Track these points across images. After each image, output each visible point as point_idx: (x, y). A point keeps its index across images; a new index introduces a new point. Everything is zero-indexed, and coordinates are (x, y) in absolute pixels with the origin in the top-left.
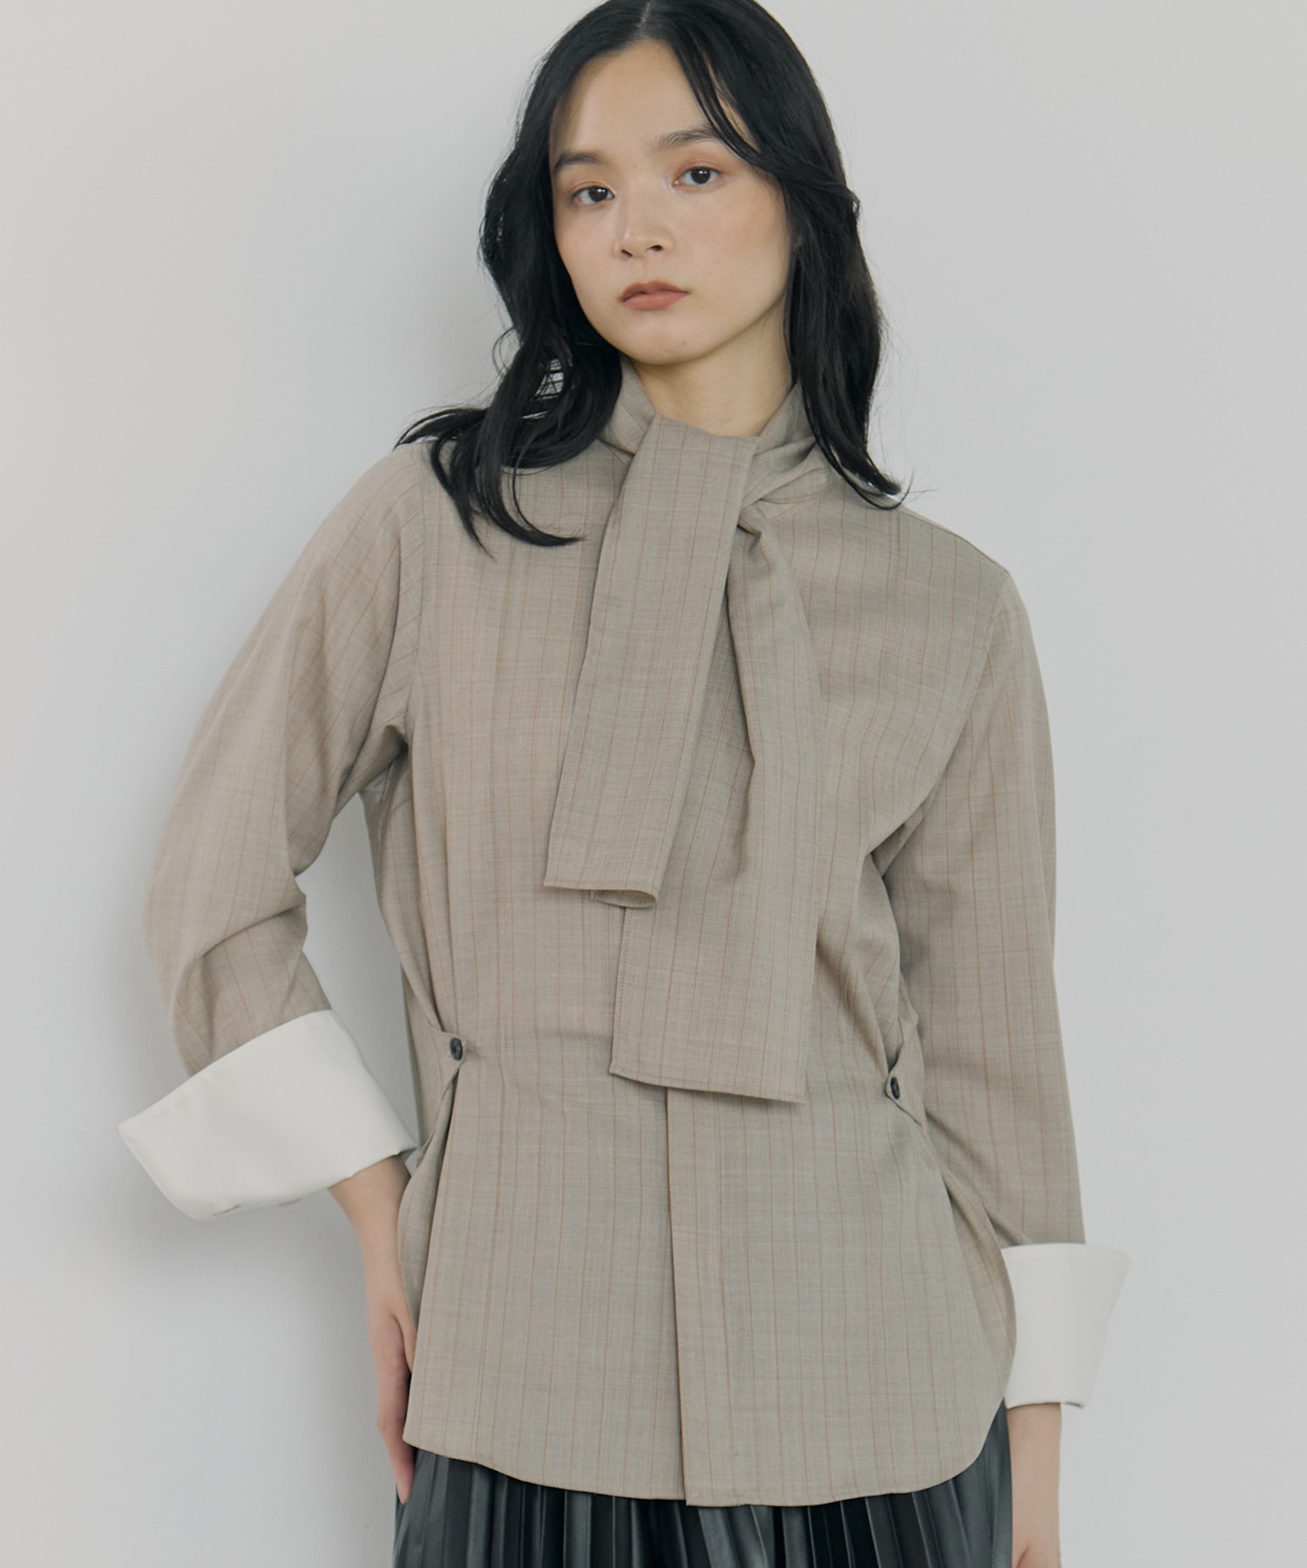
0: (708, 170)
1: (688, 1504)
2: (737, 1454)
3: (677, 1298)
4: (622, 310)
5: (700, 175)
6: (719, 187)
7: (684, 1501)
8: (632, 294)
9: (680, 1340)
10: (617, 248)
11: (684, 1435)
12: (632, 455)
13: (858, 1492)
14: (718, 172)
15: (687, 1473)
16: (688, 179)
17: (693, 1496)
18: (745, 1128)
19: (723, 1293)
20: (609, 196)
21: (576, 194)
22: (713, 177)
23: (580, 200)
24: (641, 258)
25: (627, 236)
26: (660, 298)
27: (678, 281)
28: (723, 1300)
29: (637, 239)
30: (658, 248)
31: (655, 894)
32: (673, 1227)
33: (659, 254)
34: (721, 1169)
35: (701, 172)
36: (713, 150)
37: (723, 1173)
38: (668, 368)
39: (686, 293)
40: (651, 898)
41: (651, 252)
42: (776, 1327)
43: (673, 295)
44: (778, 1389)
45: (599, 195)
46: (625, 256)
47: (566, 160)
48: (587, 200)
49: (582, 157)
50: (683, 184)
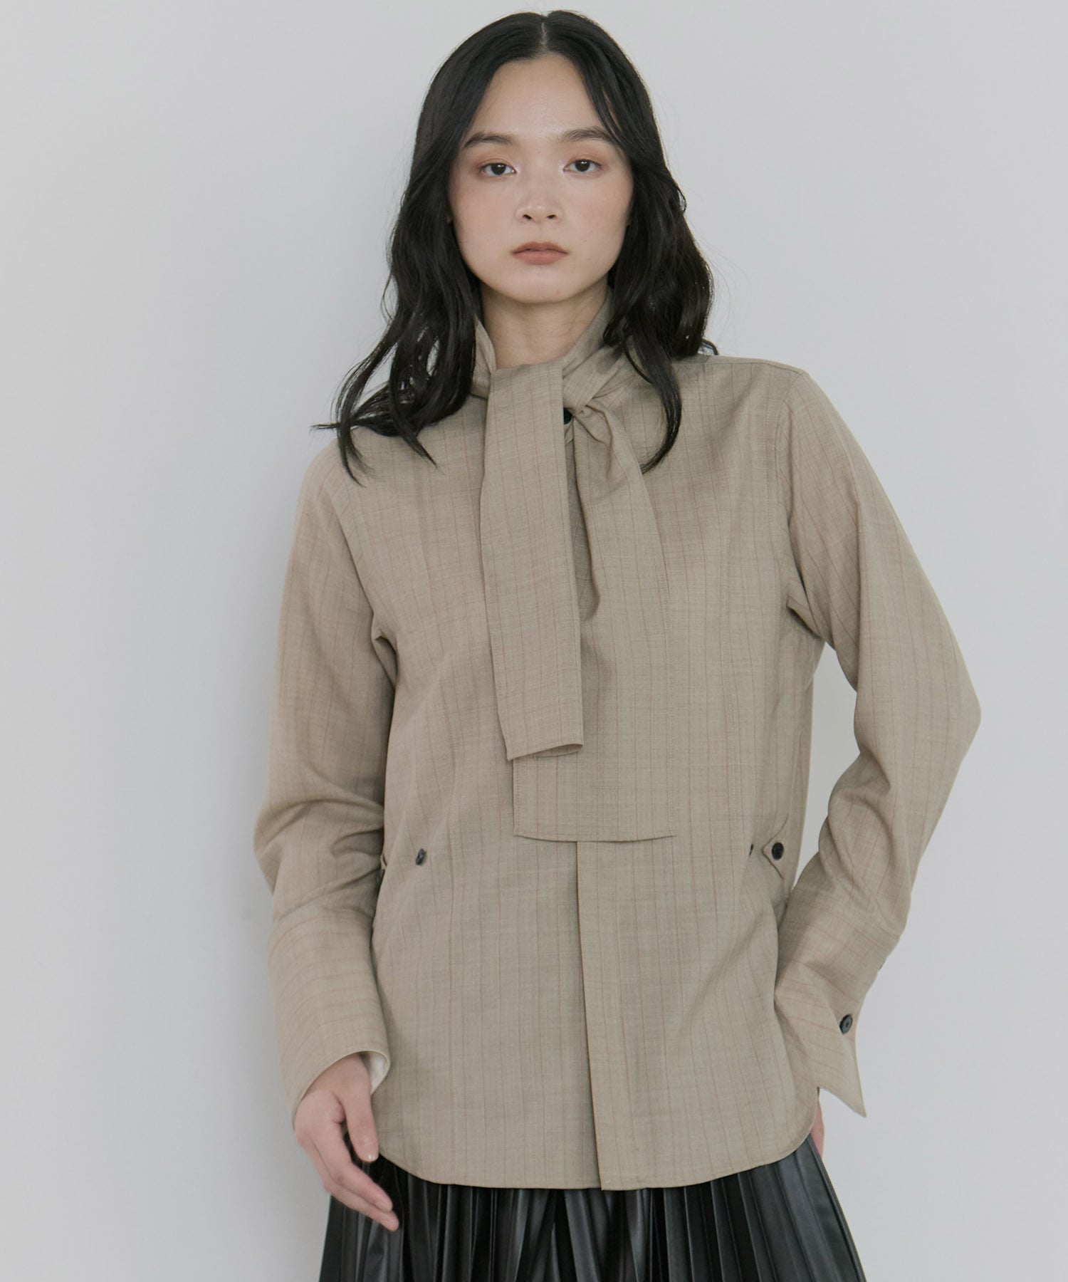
0: (591, 162)
1: (602, 1189)
2: (638, 1150)
3: (589, 1032)
4: (513, 261)
5: (582, 166)
6: (598, 176)
7: (600, 1188)
8: (527, 251)
9: (592, 1064)
10: (521, 212)
11: (598, 1137)
13: (733, 1169)
14: (598, 165)
15: (601, 1165)
16: (573, 167)
17: (607, 1182)
18: (635, 900)
19: (623, 1027)
20: (508, 170)
21: (483, 168)
22: (592, 168)
23: (485, 172)
24: (539, 222)
25: (530, 206)
26: (548, 256)
27: (563, 243)
28: (624, 1033)
29: (540, 209)
30: (552, 217)
32: (585, 978)
33: (553, 221)
34: (617, 932)
35: (583, 163)
36: (601, 148)
37: (619, 935)
39: (566, 253)
41: (548, 219)
42: (665, 1049)
43: (558, 254)
44: (669, 1097)
45: (498, 169)
46: (525, 220)
47: (478, 139)
48: (489, 172)
49: (492, 138)
50: (569, 171)
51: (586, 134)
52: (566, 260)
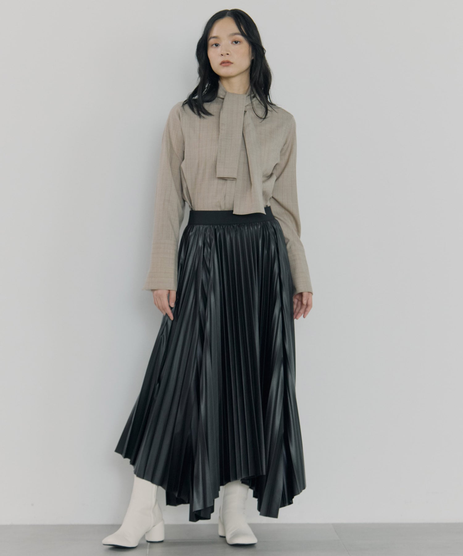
0: (238, 41)
4: (220, 66)
5: (236, 42)
8: (223, 63)
10: (220, 54)
12: (223, 99)
14: (240, 42)
16: (234, 43)
20: (219, 45)
21: (212, 45)
22: (239, 43)
24: (225, 56)
25: (222, 52)
26: (227, 64)
27: (231, 61)
29: (224, 52)
30: (228, 54)
31: (236, 178)
33: (228, 56)
36: (240, 38)
38: (228, 78)
39: (232, 63)
40: (236, 179)
41: (227, 55)
43: (230, 63)
45: (217, 45)
46: (222, 56)
47: (211, 38)
48: (214, 46)
49: (214, 37)
50: (233, 44)
51: (236, 34)
52: (232, 65)
